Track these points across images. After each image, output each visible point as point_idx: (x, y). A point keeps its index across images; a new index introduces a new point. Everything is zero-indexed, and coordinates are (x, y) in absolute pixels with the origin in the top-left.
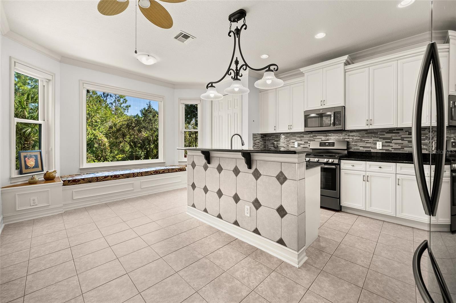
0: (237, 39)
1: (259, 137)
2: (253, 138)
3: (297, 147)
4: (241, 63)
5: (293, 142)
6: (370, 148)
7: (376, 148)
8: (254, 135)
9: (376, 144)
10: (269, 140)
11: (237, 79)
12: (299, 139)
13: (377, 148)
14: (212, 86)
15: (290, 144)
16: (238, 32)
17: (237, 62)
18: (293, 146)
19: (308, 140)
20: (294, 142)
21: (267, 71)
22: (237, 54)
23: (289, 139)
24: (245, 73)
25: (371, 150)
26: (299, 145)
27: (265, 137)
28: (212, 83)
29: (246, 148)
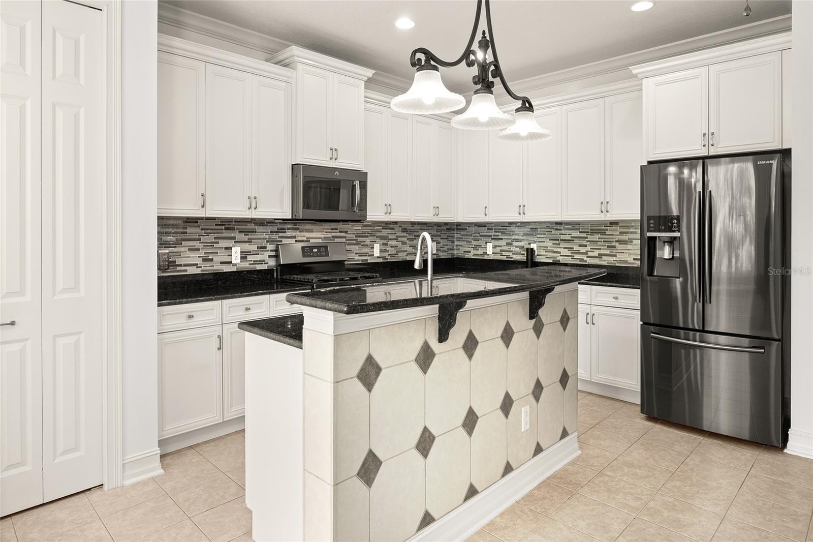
3: (239, 261)
5: (226, 248)
6: (366, 256)
7: (373, 255)
9: (373, 248)
12: (246, 238)
13: (375, 256)
15: (217, 253)
18: (227, 259)
19: (267, 241)
20: (230, 248)
23: (215, 238)
25: (367, 260)
26: (244, 256)
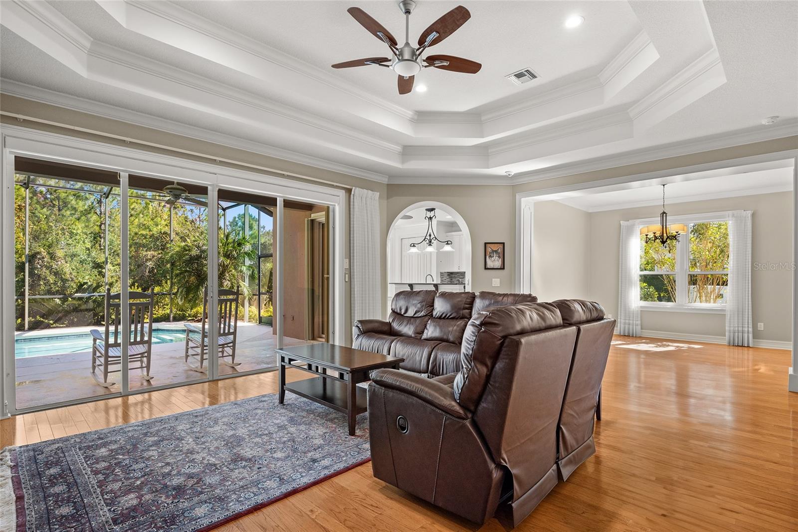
0: (430, 222)
1: (446, 275)
2: (441, 275)
4: (432, 236)
8: (441, 273)
10: (455, 277)
11: (430, 245)
14: (414, 246)
16: (431, 218)
17: (430, 235)
21: (447, 244)
22: (430, 231)
24: (435, 242)
27: (451, 274)
28: (414, 244)
29: (435, 282)
